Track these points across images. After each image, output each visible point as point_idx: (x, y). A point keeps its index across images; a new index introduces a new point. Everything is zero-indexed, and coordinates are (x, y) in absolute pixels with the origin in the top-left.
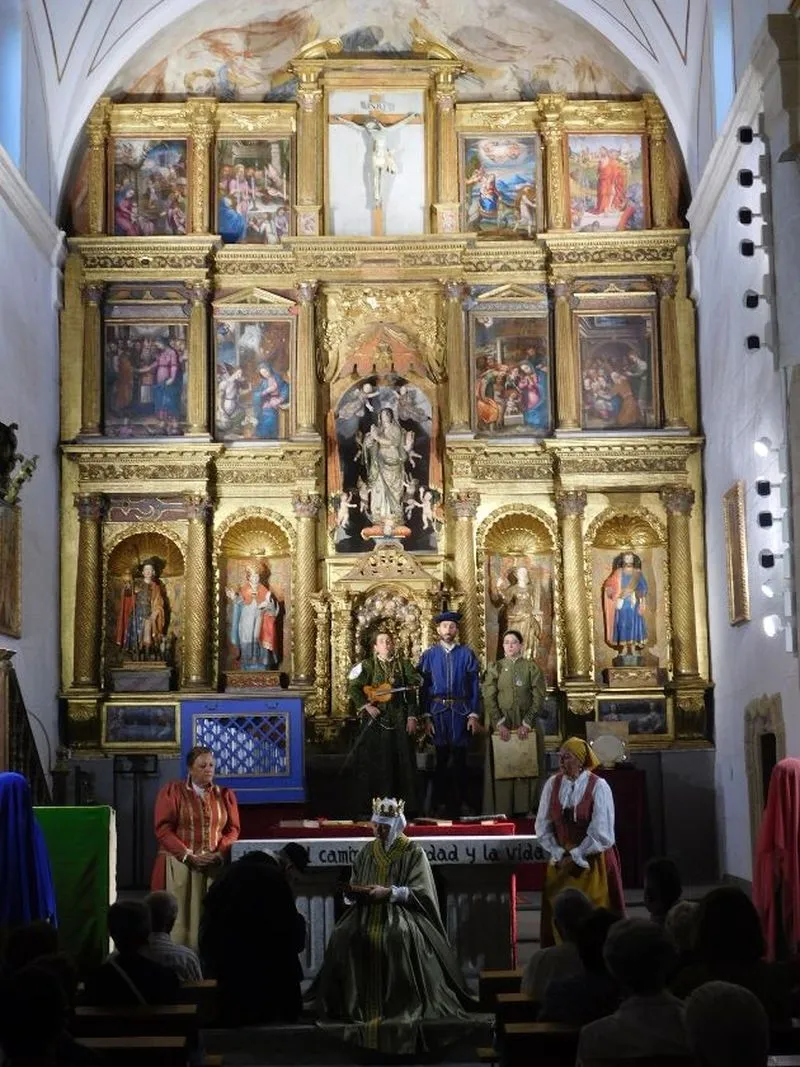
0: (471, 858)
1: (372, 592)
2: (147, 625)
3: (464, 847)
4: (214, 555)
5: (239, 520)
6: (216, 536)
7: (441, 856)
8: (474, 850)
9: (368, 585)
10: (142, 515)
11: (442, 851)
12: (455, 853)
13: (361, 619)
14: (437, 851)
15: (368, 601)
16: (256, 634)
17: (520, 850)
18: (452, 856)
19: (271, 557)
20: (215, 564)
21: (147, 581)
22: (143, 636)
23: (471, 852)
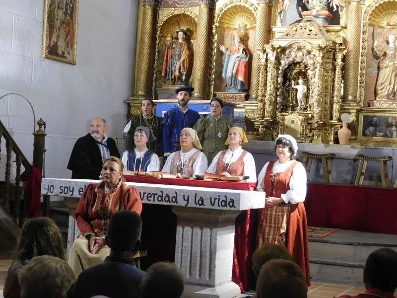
0: (186, 202)
1: (290, 46)
2: (178, 65)
3: (182, 194)
4: (214, 26)
5: (229, 6)
6: (216, 15)
7: (167, 199)
8: (188, 197)
9: (288, 42)
10: (179, 4)
11: (168, 196)
12: (176, 198)
13: (283, 62)
14: (164, 196)
15: (287, 52)
16: (234, 72)
17: (219, 199)
18: (174, 200)
19: (250, 29)
20: (214, 31)
21: (180, 41)
22: (175, 71)
23: (186, 198)
